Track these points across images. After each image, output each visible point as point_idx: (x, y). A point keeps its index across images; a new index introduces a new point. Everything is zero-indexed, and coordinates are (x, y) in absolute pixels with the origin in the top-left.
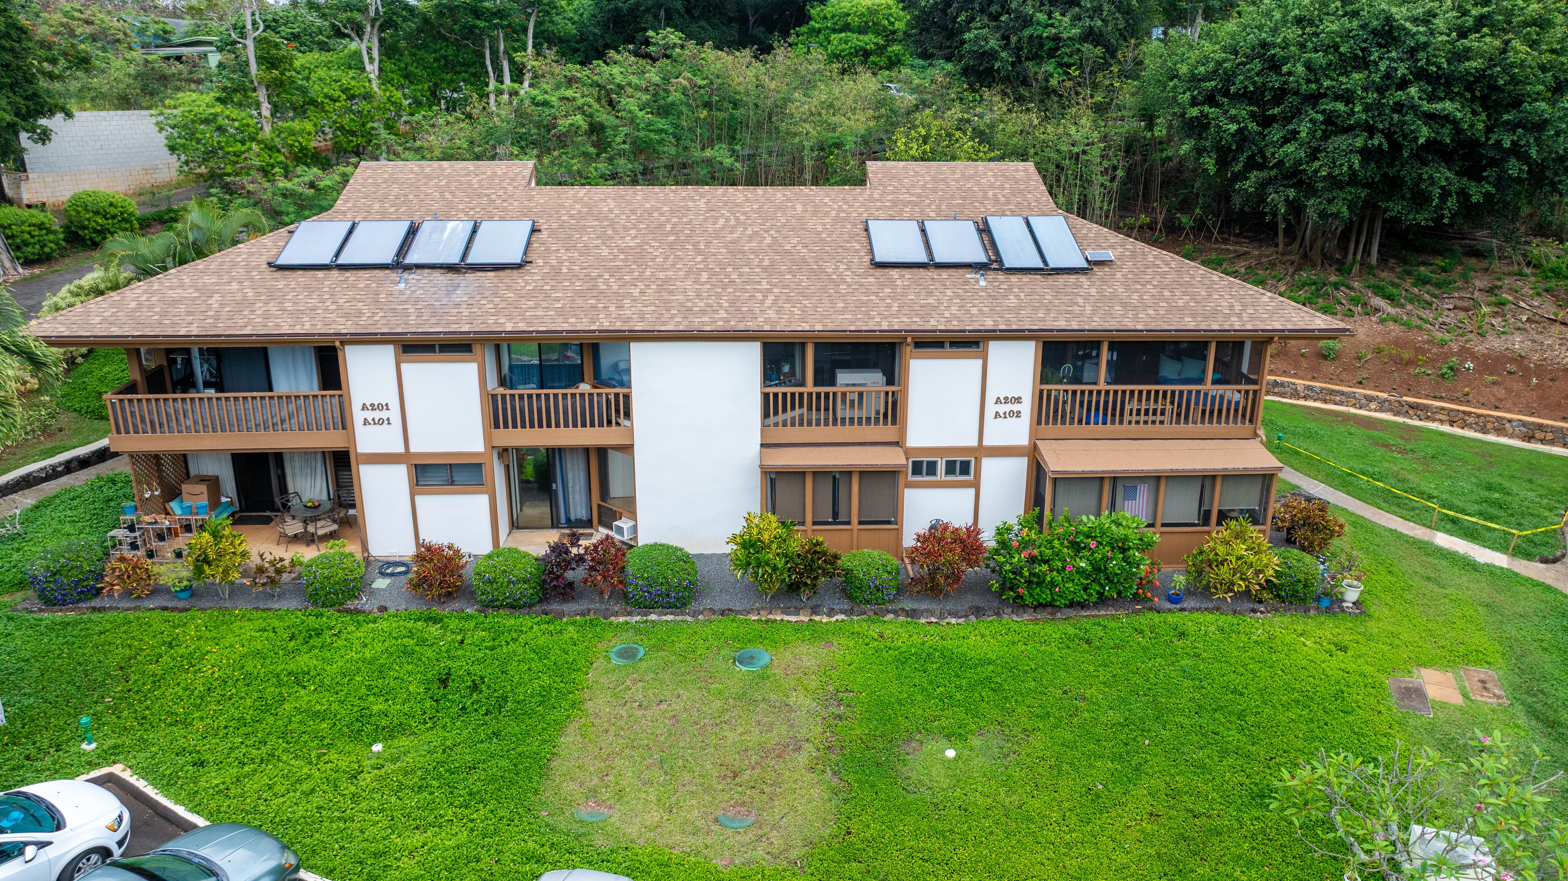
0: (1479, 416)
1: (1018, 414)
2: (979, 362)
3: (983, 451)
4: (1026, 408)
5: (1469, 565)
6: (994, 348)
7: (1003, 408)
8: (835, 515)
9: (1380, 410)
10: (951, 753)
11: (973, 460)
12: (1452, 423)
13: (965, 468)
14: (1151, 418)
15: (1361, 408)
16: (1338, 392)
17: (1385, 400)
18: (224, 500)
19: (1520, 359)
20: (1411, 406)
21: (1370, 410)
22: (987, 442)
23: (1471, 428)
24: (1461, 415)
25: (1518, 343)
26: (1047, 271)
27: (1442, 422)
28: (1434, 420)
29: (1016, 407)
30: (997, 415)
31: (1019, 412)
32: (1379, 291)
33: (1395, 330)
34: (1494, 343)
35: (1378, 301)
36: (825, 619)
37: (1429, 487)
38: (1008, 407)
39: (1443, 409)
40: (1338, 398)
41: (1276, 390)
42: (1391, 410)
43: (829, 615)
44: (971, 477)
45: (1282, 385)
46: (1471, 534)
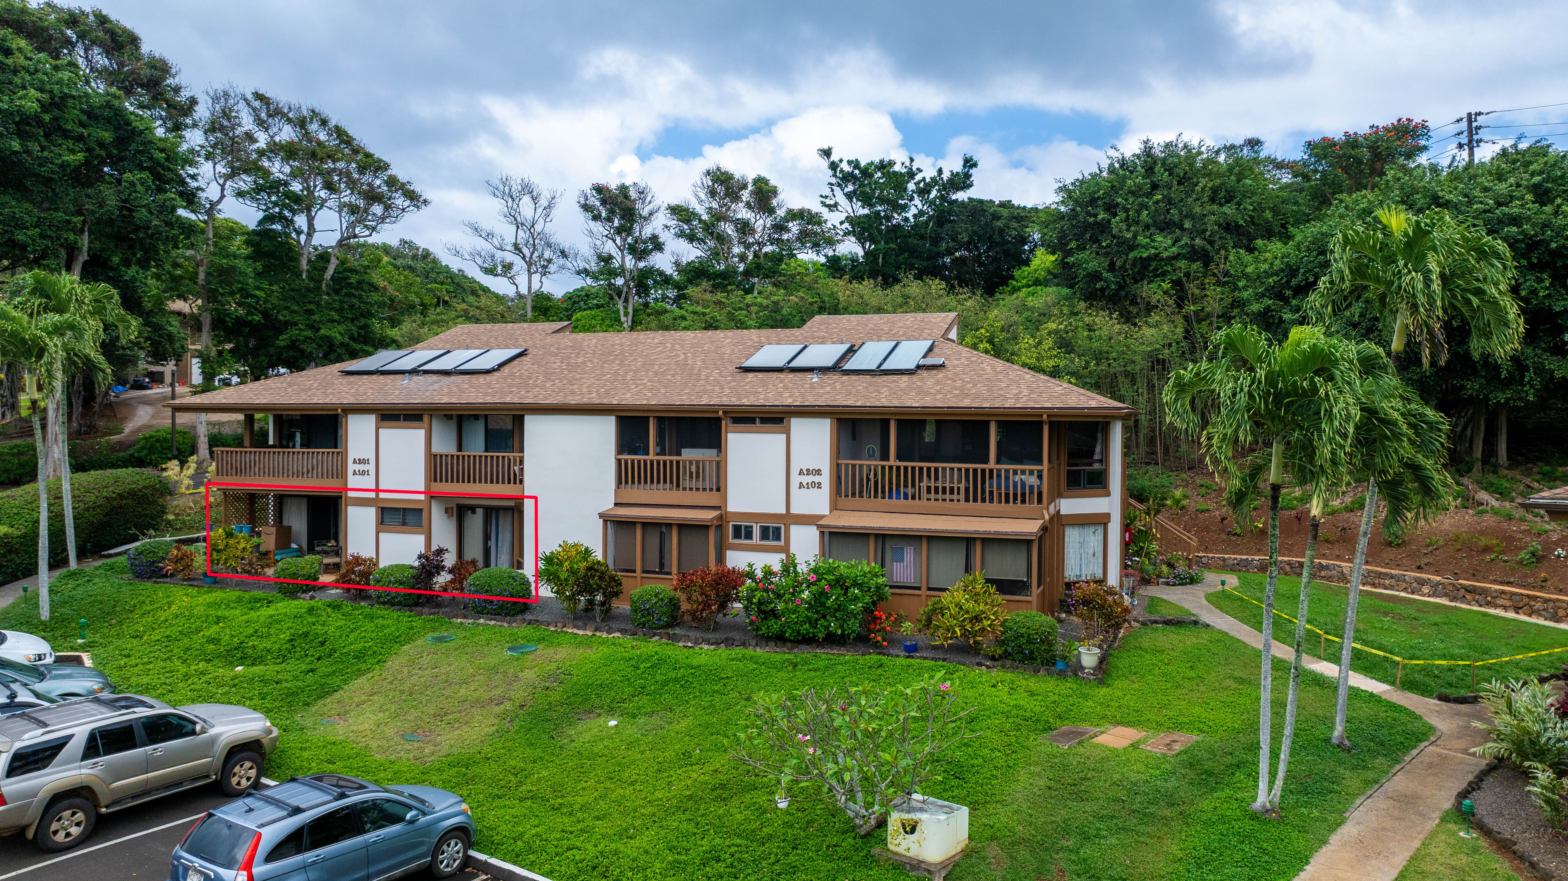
0: (1546, 601)
1: (819, 485)
2: (784, 436)
3: (791, 519)
4: (825, 479)
6: (797, 424)
7: (806, 479)
8: (662, 565)
9: (1434, 595)
10: (613, 723)
11: (783, 527)
12: (1517, 610)
13: (777, 535)
14: (948, 496)
15: (1413, 593)
16: (1386, 574)
17: (1438, 584)
18: (294, 546)
20: (1469, 590)
21: (1424, 595)
22: (793, 511)
23: (1540, 615)
24: (1526, 600)
26: (876, 372)
27: (1505, 608)
28: (1496, 606)
29: (817, 479)
30: (801, 486)
31: (819, 484)
32: (1490, 488)
33: (1489, 520)
35: (1483, 496)
36: (605, 635)
38: (810, 479)
39: (1503, 592)
40: (1387, 582)
41: (1323, 573)
42: (1446, 595)
43: (609, 633)
44: (782, 543)
45: (1327, 567)
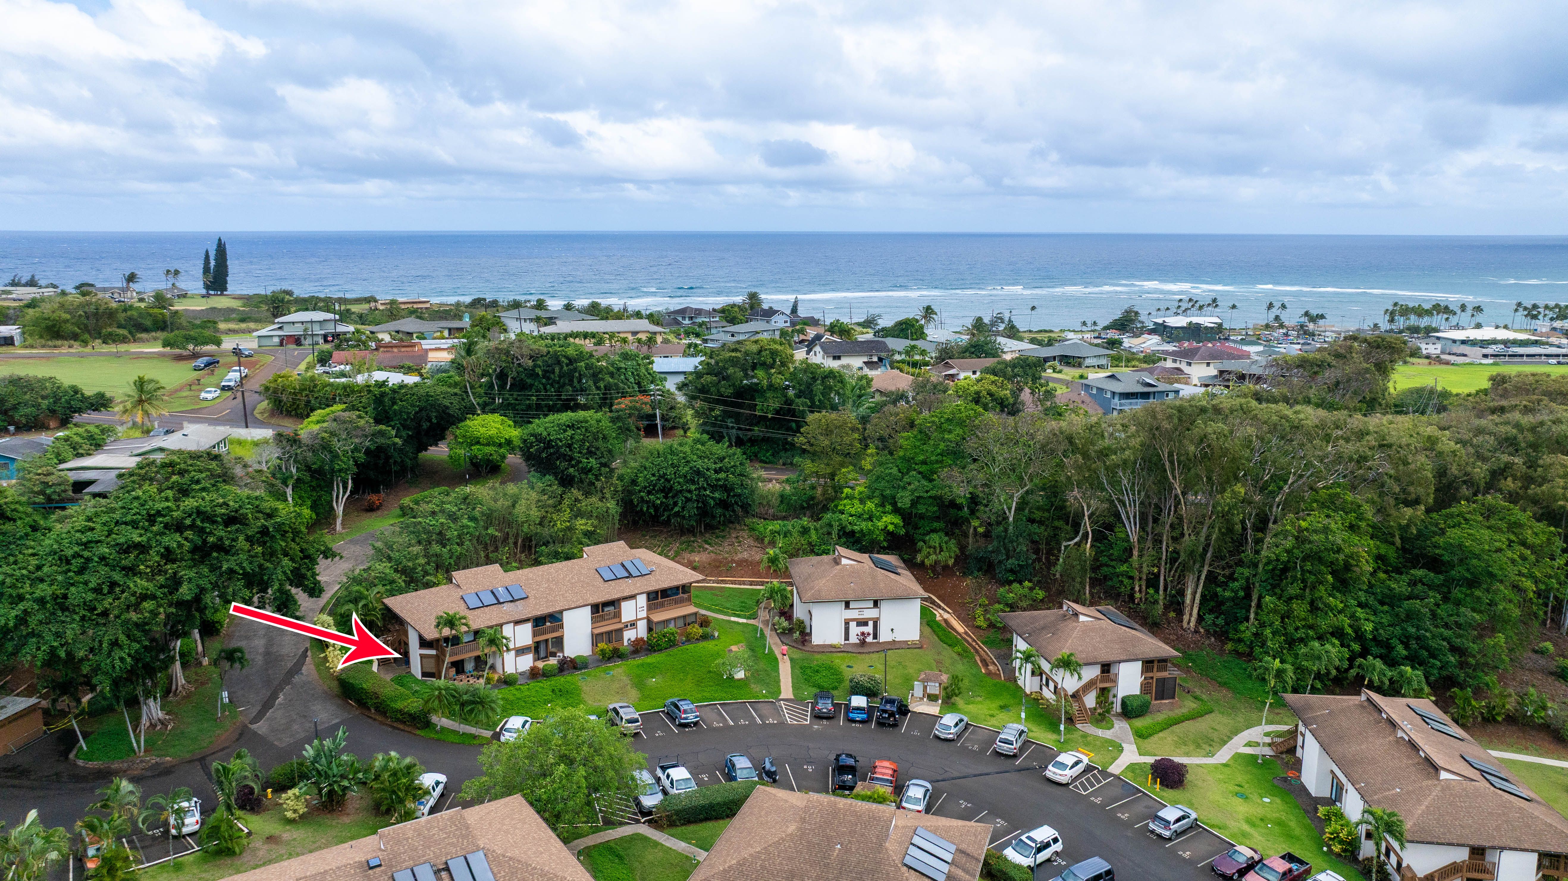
0: (738, 580)
2: (634, 600)
4: (645, 608)
5: (738, 623)
6: (637, 597)
7: (640, 610)
8: (610, 641)
11: (636, 622)
12: (731, 584)
14: (671, 605)
19: (746, 561)
22: (638, 617)
23: (736, 584)
24: (733, 581)
25: (745, 555)
26: (642, 575)
28: (727, 584)
31: (644, 610)
34: (740, 556)
36: (622, 662)
37: (728, 605)
38: (642, 609)
39: (730, 580)
44: (636, 626)
46: (739, 616)
